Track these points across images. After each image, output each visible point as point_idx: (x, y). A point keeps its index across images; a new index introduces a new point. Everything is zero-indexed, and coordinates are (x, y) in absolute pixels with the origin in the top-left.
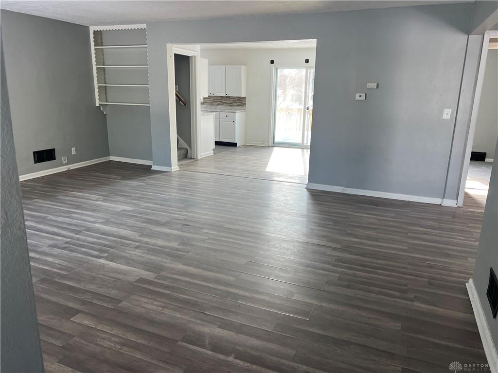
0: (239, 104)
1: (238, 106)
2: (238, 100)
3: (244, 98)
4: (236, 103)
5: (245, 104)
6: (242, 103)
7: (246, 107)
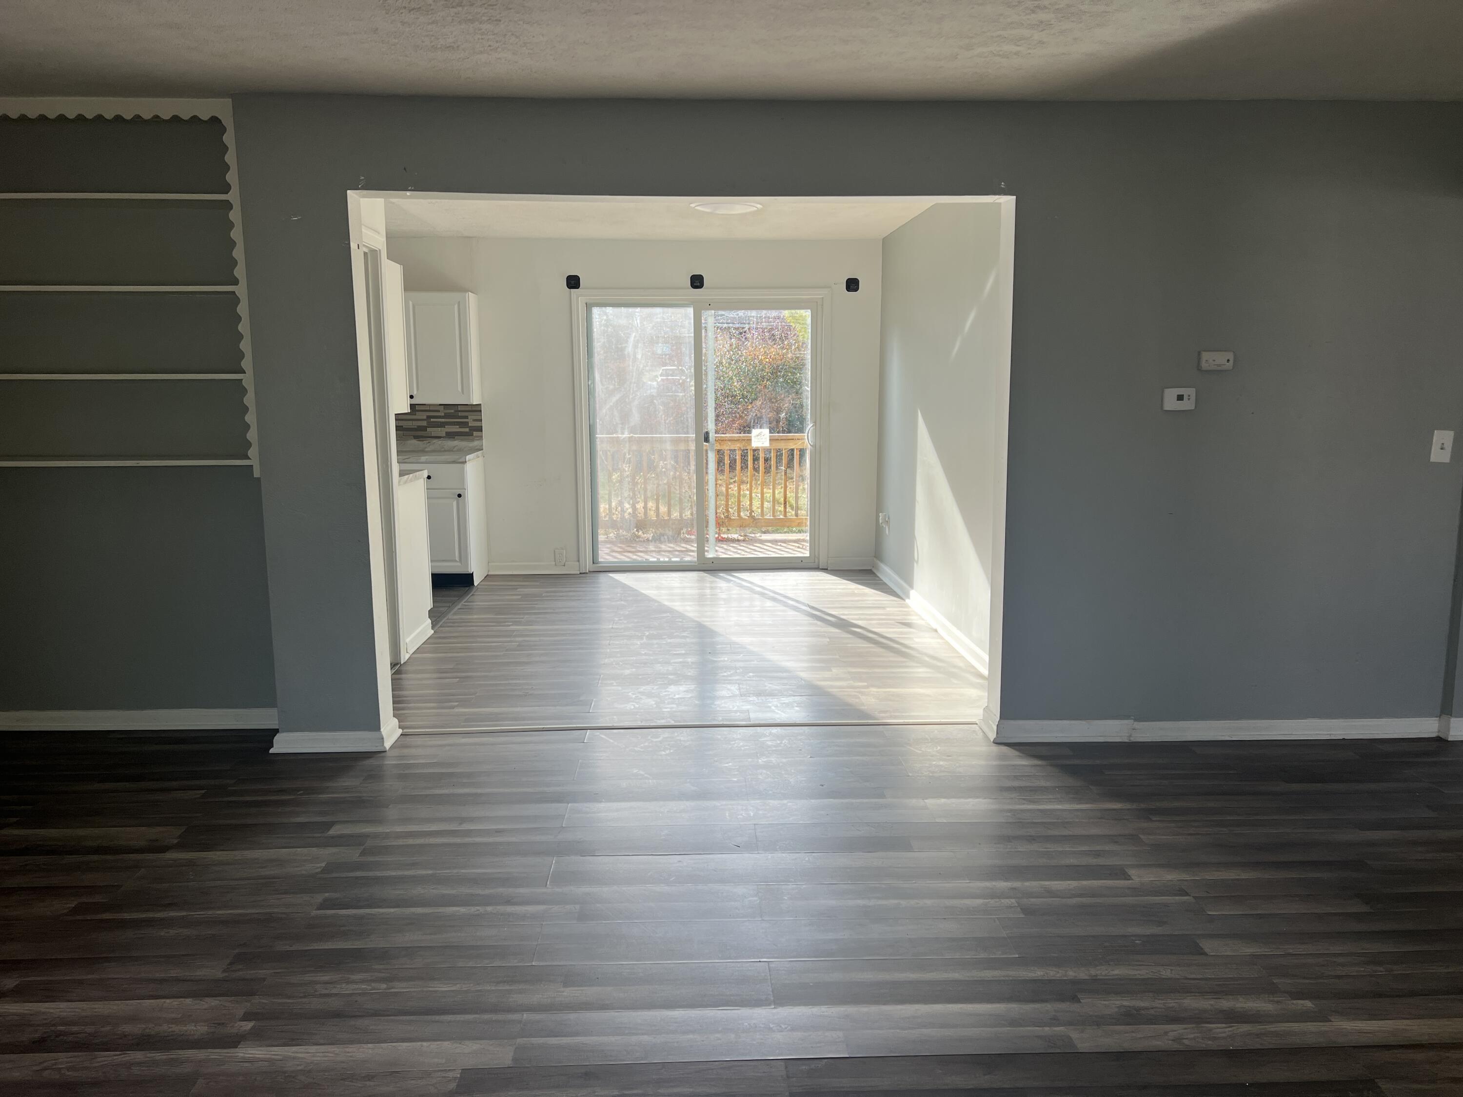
0: (456, 429)
1: (451, 436)
2: (446, 416)
3: (476, 409)
4: (442, 425)
5: (480, 429)
6: (465, 425)
7: (484, 442)
